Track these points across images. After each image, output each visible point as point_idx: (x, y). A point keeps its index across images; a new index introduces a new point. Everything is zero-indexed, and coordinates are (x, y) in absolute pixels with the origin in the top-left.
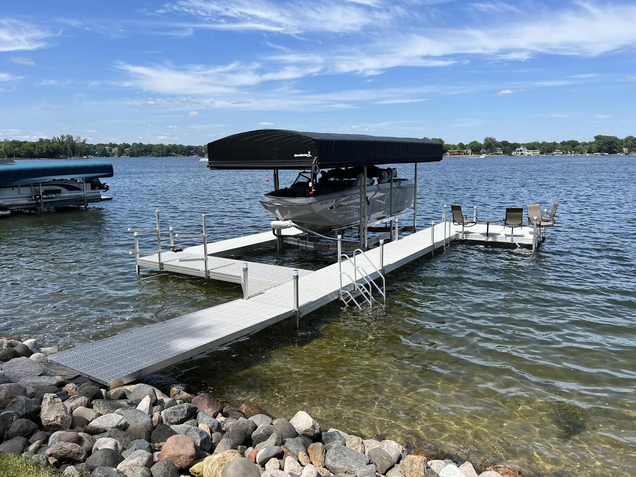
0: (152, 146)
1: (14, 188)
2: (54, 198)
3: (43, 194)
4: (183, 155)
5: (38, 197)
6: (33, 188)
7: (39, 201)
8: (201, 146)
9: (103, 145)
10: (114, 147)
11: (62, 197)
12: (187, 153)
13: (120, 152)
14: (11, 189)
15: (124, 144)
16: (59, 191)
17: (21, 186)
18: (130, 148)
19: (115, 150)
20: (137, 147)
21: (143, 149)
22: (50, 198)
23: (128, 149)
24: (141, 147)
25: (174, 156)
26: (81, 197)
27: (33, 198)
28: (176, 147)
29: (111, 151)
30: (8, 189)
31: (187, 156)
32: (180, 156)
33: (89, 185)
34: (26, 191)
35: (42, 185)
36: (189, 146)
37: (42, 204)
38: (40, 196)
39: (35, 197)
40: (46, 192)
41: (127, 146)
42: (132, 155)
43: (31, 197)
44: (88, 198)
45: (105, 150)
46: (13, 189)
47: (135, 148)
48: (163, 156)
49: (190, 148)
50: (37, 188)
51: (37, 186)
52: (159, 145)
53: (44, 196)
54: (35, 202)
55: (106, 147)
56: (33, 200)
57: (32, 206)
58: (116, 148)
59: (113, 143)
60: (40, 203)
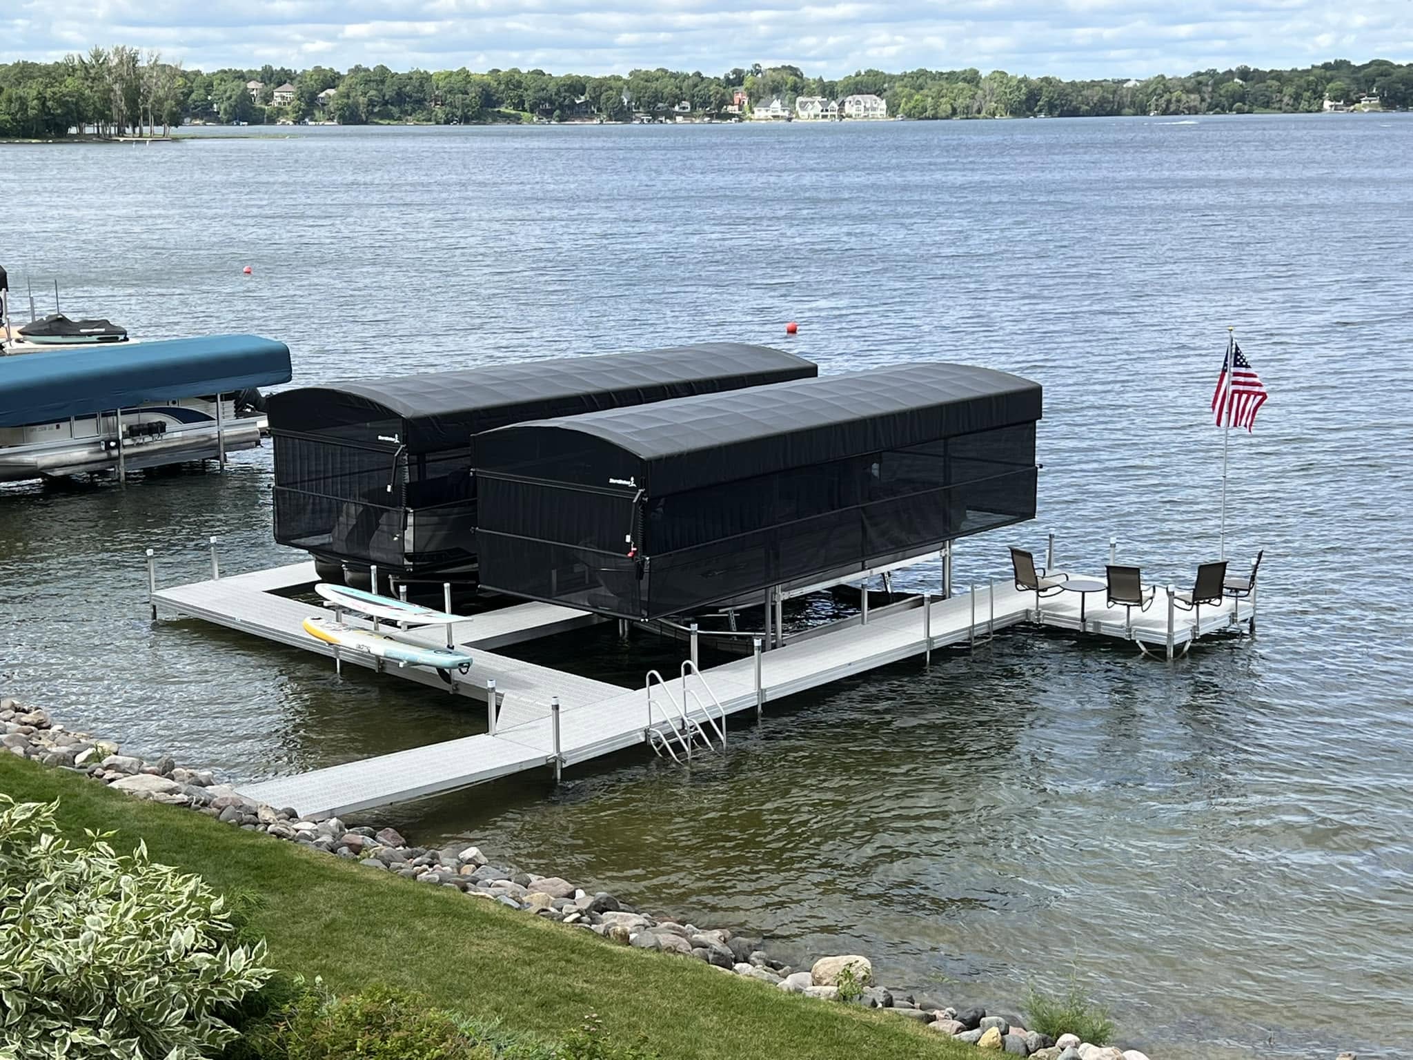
0: (425, 78)
1: (61, 425)
2: (147, 444)
3: (125, 437)
4: (548, 114)
5: (112, 444)
6: (102, 420)
7: (115, 453)
8: (618, 79)
9: (241, 76)
10: (279, 84)
11: (167, 441)
12: (561, 107)
13: (303, 106)
14: (54, 425)
15: (318, 70)
16: (160, 428)
17: (77, 418)
18: (341, 88)
19: (284, 95)
20: (367, 82)
21: (389, 93)
22: (139, 445)
23: (331, 92)
24: (383, 82)
25: (507, 118)
26: (211, 439)
27: (103, 447)
28: (519, 85)
29: (267, 98)
30: (47, 426)
31: (562, 119)
32: (531, 121)
33: (230, 405)
34: (87, 430)
35: (122, 413)
36: (569, 77)
37: (122, 461)
38: (117, 441)
39: (107, 443)
40: (133, 432)
41: (331, 80)
42: (350, 116)
43: (97, 443)
44: (226, 440)
45: (246, 97)
46: (58, 427)
47: (360, 88)
48: (466, 120)
49: (576, 86)
50: (110, 419)
51: (111, 415)
52: (451, 74)
53: (128, 442)
54: (104, 455)
55: (251, 85)
56: (100, 451)
57: (99, 466)
58: (287, 86)
59: (277, 67)
60: (117, 458)
